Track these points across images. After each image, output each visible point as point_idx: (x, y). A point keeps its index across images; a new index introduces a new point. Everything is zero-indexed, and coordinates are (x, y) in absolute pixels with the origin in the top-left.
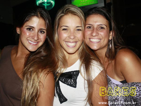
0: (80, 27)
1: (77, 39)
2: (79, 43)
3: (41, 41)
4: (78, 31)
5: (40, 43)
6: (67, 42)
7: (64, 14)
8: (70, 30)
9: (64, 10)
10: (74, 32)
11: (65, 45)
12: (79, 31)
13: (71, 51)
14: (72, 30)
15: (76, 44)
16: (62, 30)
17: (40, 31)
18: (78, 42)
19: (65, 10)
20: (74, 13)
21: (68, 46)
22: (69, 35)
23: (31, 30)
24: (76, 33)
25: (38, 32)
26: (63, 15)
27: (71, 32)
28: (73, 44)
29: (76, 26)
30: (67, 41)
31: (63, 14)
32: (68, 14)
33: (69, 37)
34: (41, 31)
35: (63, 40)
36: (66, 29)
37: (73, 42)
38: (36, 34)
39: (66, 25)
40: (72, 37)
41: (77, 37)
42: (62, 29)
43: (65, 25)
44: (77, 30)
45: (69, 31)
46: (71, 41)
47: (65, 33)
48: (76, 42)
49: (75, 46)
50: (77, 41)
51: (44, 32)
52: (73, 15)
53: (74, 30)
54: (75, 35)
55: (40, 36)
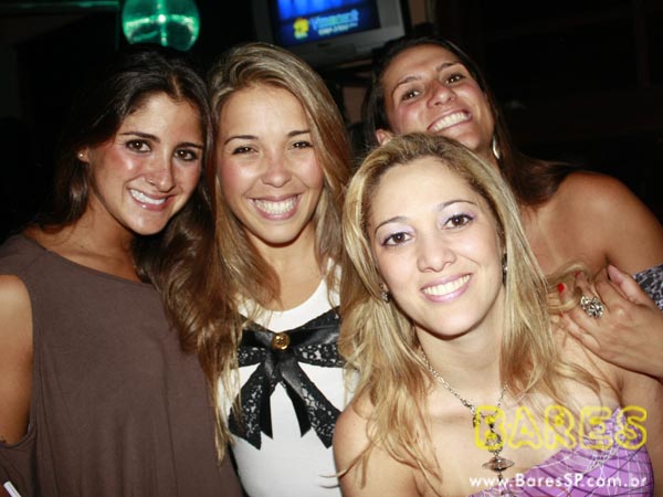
0: (304, 132)
1: (298, 183)
2: (310, 199)
3: (182, 191)
4: (297, 149)
5: (177, 198)
6: (259, 199)
7: (232, 86)
8: (265, 150)
9: (229, 71)
10: (283, 158)
11: (254, 210)
12: (304, 150)
13: (279, 232)
14: (273, 149)
15: (298, 201)
16: (231, 152)
17: (179, 153)
18: (301, 193)
19: (234, 69)
20: (271, 80)
21: (265, 215)
22: (263, 171)
23: (145, 147)
24: (290, 159)
25: (173, 155)
26: (229, 93)
27: (270, 159)
28: (285, 206)
29: (288, 131)
30: (259, 195)
31: (229, 89)
32: (247, 85)
33: (265, 179)
34: (181, 150)
35: (244, 195)
36: (249, 149)
37: (283, 199)
38: (166, 165)
39: (246, 134)
40: (278, 179)
41: (296, 176)
42: (233, 149)
43: (241, 134)
44: (295, 145)
45: (261, 152)
46: (276, 193)
47: (244, 165)
48: (296, 195)
49: (292, 213)
50: (297, 192)
51: (194, 156)
52: (268, 88)
53: (283, 146)
54: (289, 168)
55: (179, 171)
